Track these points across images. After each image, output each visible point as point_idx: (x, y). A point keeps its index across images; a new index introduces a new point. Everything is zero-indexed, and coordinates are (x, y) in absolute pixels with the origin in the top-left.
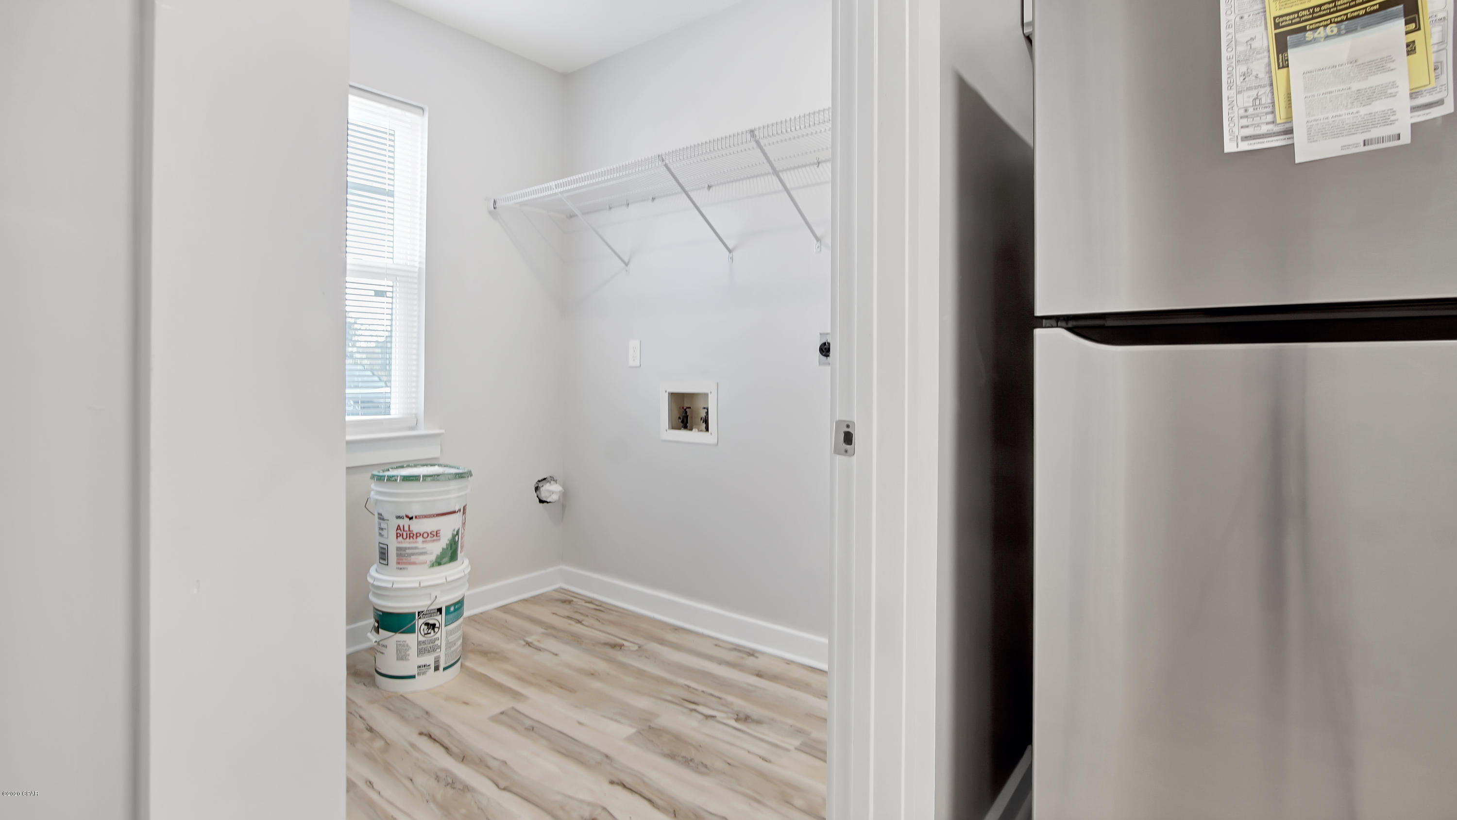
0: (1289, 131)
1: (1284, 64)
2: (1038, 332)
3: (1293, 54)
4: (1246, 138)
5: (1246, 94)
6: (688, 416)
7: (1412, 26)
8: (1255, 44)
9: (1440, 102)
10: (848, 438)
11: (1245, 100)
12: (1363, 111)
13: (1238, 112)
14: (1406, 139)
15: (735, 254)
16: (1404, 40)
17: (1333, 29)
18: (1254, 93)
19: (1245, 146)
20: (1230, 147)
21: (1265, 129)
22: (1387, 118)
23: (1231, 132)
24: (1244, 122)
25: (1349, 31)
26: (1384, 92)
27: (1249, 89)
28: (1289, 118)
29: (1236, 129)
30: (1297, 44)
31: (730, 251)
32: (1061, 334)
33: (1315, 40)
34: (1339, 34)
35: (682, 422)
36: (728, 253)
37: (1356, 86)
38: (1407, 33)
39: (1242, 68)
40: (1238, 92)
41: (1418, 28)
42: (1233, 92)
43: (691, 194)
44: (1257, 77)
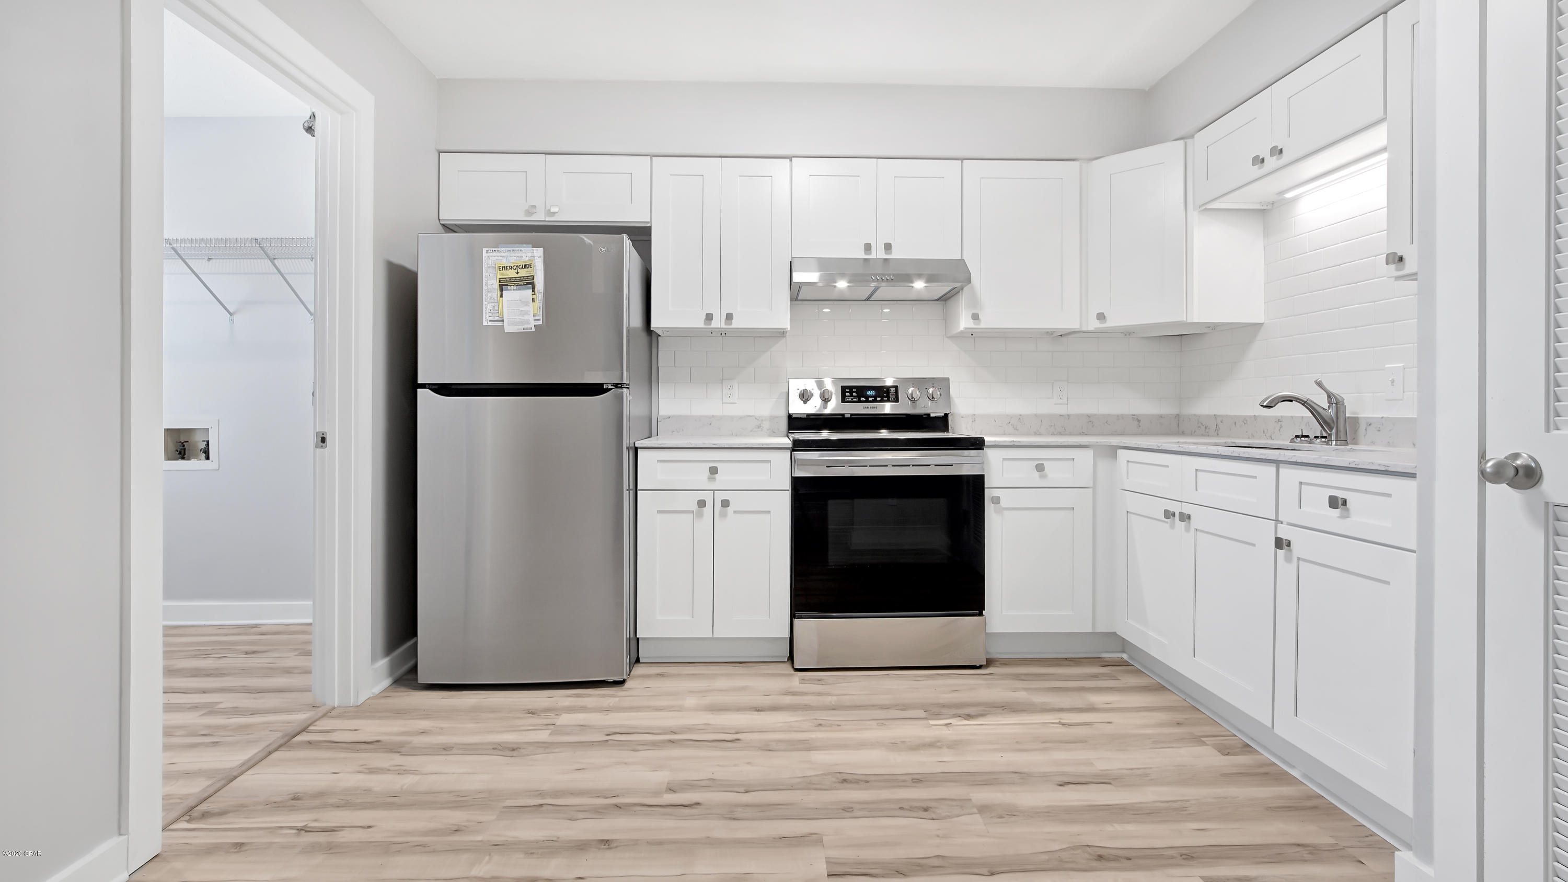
0: (503, 321)
1: (502, 296)
2: (419, 390)
3: (504, 292)
4: (490, 321)
5: (491, 304)
6: (185, 449)
7: (534, 293)
8: (494, 286)
9: (539, 320)
10: (323, 440)
11: (490, 306)
12: (522, 318)
13: (488, 311)
14: (533, 330)
15: (236, 317)
16: (531, 297)
17: (515, 287)
18: (493, 304)
19: (490, 324)
20: (485, 323)
21: (496, 318)
22: (528, 322)
23: (486, 318)
24: (490, 314)
25: (520, 289)
26: (526, 313)
27: (492, 303)
28: (503, 316)
29: (487, 317)
30: (507, 290)
31: (231, 314)
32: (427, 391)
33: (510, 290)
34: (517, 290)
35: (180, 453)
36: (229, 316)
37: (521, 309)
38: (532, 295)
39: (489, 295)
40: (488, 303)
41: (535, 294)
42: (486, 303)
43: (189, 262)
44: (494, 298)
